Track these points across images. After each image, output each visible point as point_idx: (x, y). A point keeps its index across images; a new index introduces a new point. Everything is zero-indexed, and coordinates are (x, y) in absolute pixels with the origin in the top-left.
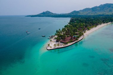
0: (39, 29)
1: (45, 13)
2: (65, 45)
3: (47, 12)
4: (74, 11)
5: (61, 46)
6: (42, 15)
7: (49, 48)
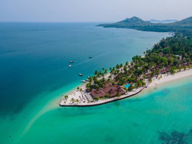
1: (130, 20)
3: (134, 19)
5: (84, 102)
6: (123, 24)
7: (62, 103)
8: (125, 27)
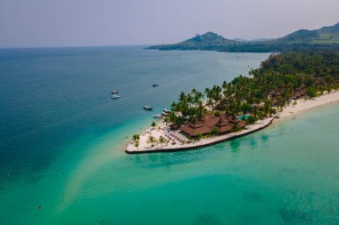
0: (154, 86)
1: (202, 38)
2: (188, 143)
3: (209, 36)
4: (301, 31)
5: (174, 144)
6: (192, 44)
7: (131, 148)
8: (196, 49)
